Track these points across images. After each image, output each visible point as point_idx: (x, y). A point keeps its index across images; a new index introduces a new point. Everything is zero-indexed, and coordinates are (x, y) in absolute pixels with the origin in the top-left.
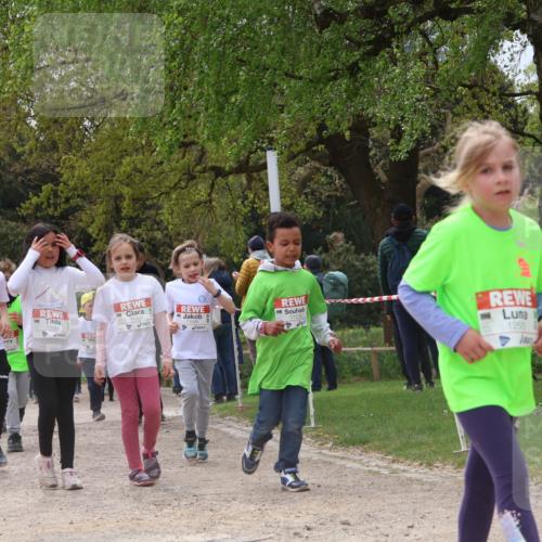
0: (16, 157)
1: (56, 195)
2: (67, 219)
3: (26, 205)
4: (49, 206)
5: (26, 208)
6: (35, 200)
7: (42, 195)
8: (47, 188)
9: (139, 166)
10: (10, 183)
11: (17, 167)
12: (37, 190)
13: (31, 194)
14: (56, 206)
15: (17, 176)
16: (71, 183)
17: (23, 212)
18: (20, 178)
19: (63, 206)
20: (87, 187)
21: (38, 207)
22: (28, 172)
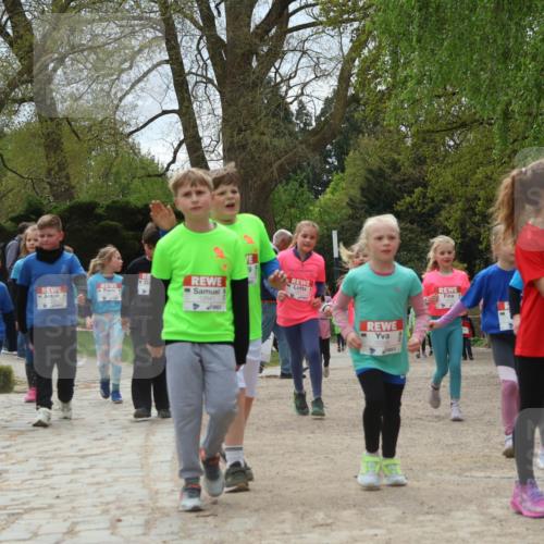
0: (395, 166)
1: (425, 197)
2: (433, 217)
3: (402, 202)
4: (418, 204)
5: (400, 206)
6: (408, 199)
7: (414, 196)
8: (418, 190)
9: (489, 174)
10: (389, 188)
11: (396, 177)
12: (410, 193)
13: (405, 195)
14: (425, 204)
15: (395, 183)
16: (437, 188)
17: (399, 208)
18: (398, 186)
19: (430, 205)
20: (448, 191)
21: (411, 204)
22: (404, 181)
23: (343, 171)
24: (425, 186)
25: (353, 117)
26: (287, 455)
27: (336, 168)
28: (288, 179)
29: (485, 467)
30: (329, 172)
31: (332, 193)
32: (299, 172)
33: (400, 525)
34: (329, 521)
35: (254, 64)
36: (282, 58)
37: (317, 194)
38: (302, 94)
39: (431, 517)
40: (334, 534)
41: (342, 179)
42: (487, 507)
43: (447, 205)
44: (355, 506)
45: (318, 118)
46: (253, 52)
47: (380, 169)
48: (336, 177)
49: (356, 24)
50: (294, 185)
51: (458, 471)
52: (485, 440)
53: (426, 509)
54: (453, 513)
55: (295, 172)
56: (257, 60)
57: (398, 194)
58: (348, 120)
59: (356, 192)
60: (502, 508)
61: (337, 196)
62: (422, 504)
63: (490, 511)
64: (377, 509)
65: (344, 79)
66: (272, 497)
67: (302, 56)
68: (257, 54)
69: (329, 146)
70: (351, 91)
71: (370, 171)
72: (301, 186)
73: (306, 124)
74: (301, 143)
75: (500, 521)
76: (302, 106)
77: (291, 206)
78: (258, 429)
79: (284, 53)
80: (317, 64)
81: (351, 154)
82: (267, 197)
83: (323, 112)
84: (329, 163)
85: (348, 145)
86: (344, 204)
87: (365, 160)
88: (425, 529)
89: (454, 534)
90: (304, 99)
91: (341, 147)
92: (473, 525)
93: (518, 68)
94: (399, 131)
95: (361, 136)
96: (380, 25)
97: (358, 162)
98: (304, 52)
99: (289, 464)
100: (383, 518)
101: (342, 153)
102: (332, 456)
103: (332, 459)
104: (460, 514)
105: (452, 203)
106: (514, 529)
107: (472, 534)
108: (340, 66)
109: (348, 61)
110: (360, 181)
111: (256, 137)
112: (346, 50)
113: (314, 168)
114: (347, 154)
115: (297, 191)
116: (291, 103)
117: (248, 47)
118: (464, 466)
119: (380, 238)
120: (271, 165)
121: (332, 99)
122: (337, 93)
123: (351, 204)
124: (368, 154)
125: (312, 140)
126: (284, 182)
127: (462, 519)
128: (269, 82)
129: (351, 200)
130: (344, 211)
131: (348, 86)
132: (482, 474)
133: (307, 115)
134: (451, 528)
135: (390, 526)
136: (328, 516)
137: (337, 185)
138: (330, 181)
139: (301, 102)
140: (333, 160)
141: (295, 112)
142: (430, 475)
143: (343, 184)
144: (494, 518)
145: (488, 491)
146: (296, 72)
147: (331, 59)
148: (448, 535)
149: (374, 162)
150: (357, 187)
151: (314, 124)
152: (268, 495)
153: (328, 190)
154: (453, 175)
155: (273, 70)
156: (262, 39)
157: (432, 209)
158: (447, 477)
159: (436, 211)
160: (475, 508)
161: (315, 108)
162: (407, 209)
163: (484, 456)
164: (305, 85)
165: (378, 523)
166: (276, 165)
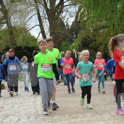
0: (89, 37)
1: (95, 44)
2: (97, 48)
3: (90, 45)
4: (94, 46)
5: (90, 46)
6: (92, 44)
7: (93, 44)
8: (94, 42)
10: (87, 42)
11: (89, 39)
12: (92, 43)
13: (91, 44)
14: (96, 46)
16: (98, 42)
18: (89, 41)
19: (97, 46)
20: (101, 42)
21: (92, 46)
22: (91, 40)
23: (77, 38)
24: (96, 41)
25: (79, 26)
26: (66, 102)
27: (75, 38)
28: (65, 40)
29: (110, 104)
30: (74, 39)
31: (75, 43)
32: (67, 39)
33: (91, 117)
34: (76, 117)
35: (56, 14)
36: (62, 13)
37: (71, 43)
38: (67, 21)
39: (98, 115)
40: (77, 119)
41: (77, 40)
42: (111, 113)
43: (101, 46)
44: (82, 113)
45: (71, 26)
46: (56, 11)
47: (85, 38)
48: (75, 40)
49: (79, 5)
50: (66, 42)
51: (104, 105)
52: (110, 98)
53: (97, 114)
54: (103, 115)
55: (66, 38)
56: (57, 13)
57: (89, 43)
58: (78, 27)
59: (80, 43)
60: (114, 113)
61: (76, 44)
62: (96, 113)
63: (112, 114)
64: (86, 114)
65: (77, 17)
66: (63, 112)
67: (67, 12)
68: (57, 12)
69: (74, 33)
70: (78, 20)
71: (83, 38)
72: (68, 42)
73: (68, 28)
74: (67, 32)
75: (114, 116)
76: (67, 24)
77: (65, 46)
78: (60, 97)
79: (63, 12)
80: (70, 14)
81: (79, 34)
82: (60, 45)
83: (72, 25)
84: (74, 37)
85: (78, 32)
86: (77, 46)
87: (82, 36)
88: (97, 118)
89: (104, 119)
90: (68, 22)
91: (76, 33)
92: (108, 117)
93: (116, 14)
94: (89, 29)
95: (81, 30)
96: (85, 5)
97: (80, 36)
98: (67, 11)
99: (67, 104)
100: (88, 116)
101: (77, 34)
102: (76, 102)
103: (76, 103)
104: (105, 115)
105: (102, 45)
106: (117, 118)
107: (108, 119)
108: (76, 14)
109: (77, 13)
110: (81, 40)
111: (57, 31)
112: (77, 11)
113: (70, 38)
114: (78, 34)
115: (67, 43)
116: (65, 23)
117: (55, 10)
118: (106, 104)
119: (85, 55)
120: (61, 37)
121: (74, 22)
122: (75, 20)
123: (79, 46)
124: (82, 34)
125: (70, 31)
126: (64, 41)
127: (106, 116)
128: (60, 18)
129: (79, 45)
130: (77, 47)
131: (78, 19)
132: (110, 106)
133: (68, 25)
134: (103, 118)
135: (89, 118)
136: (76, 116)
137: (76, 41)
138: (74, 41)
139: (67, 23)
140: (75, 36)
141: (66, 25)
142: (98, 106)
143: (77, 41)
144: (112, 115)
145: (111, 110)
146: (66, 16)
147: (73, 13)
148: (102, 119)
149: (84, 36)
150: (80, 42)
151: (70, 27)
152: (62, 111)
153: (74, 43)
154: (102, 39)
155: (60, 15)
156: (58, 8)
157: (97, 47)
158: (102, 107)
159: (98, 47)
160: (108, 113)
161: (70, 24)
162: (92, 47)
163: (110, 102)
164: (68, 19)
165: (87, 117)
166: (62, 37)
